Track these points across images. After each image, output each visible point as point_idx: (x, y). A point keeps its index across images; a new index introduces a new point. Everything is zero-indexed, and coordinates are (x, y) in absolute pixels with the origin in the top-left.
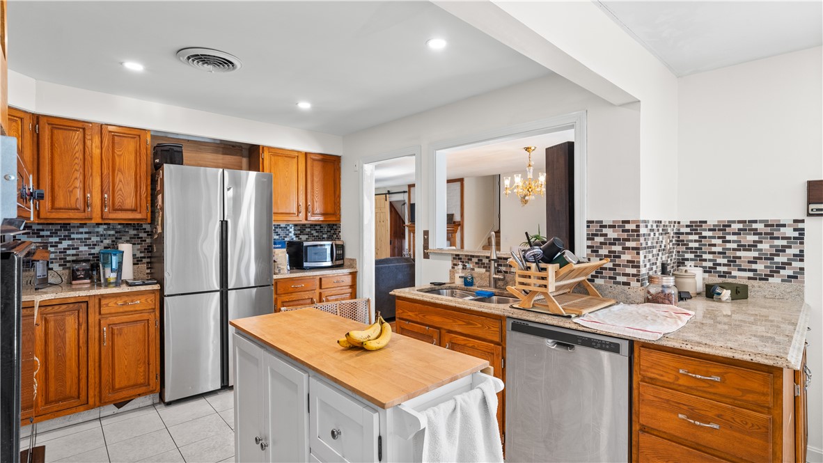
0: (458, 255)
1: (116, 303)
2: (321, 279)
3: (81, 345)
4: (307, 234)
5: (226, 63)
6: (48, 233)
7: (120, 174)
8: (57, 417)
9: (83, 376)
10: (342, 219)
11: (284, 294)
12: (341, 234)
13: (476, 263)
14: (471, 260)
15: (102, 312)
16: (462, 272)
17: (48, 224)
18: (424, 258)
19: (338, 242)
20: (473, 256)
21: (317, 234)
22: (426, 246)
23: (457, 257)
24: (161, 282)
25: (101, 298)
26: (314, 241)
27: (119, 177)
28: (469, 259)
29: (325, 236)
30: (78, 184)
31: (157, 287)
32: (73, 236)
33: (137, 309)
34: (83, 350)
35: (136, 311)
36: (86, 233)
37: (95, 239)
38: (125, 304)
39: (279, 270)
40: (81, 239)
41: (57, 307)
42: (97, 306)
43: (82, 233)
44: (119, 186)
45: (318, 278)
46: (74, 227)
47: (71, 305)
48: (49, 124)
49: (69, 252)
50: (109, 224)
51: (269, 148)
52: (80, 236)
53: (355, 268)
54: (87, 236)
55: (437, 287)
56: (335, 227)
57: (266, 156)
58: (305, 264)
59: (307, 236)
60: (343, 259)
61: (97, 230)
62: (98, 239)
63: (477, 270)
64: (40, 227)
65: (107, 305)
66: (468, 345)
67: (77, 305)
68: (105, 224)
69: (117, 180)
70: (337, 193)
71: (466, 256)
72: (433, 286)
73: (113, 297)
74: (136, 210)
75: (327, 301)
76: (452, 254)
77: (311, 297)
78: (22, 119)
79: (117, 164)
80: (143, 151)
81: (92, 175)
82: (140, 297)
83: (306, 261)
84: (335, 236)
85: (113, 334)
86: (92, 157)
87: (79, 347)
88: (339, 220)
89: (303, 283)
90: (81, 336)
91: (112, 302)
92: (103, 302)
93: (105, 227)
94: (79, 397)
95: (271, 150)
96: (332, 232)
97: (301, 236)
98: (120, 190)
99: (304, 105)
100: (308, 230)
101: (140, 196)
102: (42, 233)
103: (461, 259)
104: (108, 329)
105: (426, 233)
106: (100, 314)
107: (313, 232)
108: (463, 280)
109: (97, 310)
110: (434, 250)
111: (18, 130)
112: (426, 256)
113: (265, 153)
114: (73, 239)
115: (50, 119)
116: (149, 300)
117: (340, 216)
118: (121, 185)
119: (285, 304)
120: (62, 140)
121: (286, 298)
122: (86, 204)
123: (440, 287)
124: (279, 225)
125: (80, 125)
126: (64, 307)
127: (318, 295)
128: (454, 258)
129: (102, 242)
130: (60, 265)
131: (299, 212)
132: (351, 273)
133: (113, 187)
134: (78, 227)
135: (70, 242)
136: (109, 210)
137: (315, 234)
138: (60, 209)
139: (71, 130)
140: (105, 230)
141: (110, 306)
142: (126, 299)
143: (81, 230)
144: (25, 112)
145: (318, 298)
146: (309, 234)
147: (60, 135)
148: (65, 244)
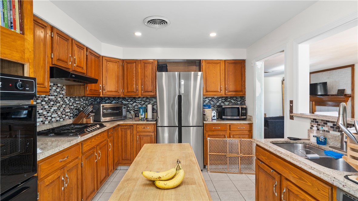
0: (316, 119)
1: (141, 127)
2: (230, 125)
3: (131, 141)
4: (228, 102)
5: (163, 22)
6: (130, 100)
7: (146, 78)
8: (125, 165)
9: (132, 153)
10: (246, 94)
11: (210, 131)
12: (246, 102)
13: (331, 127)
14: (327, 124)
15: (137, 130)
16: (317, 133)
17: (130, 97)
18: (291, 119)
19: (244, 107)
20: (329, 121)
21: (234, 102)
22: (291, 111)
23: (314, 120)
24: (156, 120)
25: (137, 124)
26: (233, 105)
27: (146, 79)
28: (324, 123)
29: (239, 103)
30: (134, 83)
31: (155, 122)
32: (137, 101)
33: (148, 130)
34: (132, 143)
35: (148, 131)
36: (140, 100)
37: (143, 102)
38: (144, 128)
39: (207, 119)
40: (139, 102)
41: (124, 127)
42: (136, 128)
43: (139, 100)
44: (146, 83)
45: (229, 125)
46: (137, 98)
47: (128, 126)
48: (126, 62)
49: (136, 107)
50: (147, 97)
51: (205, 60)
52: (138, 101)
53: (252, 121)
54: (140, 101)
55: (292, 141)
56: (243, 98)
57: (203, 64)
58: (223, 117)
59: (228, 103)
60: (246, 115)
61: (143, 99)
62: (144, 102)
63: (332, 132)
64: (128, 98)
65: (138, 127)
66: (300, 196)
67: (130, 126)
68: (146, 97)
69: (146, 81)
70: (243, 79)
71: (322, 120)
72: (289, 140)
73: (140, 125)
74: (152, 92)
75: (233, 137)
76: (310, 119)
77: (224, 134)
78: (119, 62)
79: (146, 74)
80: (154, 68)
81: (138, 79)
82: (149, 126)
83: (224, 116)
84: (243, 103)
85: (140, 139)
86: (138, 72)
87: (131, 142)
88: (245, 94)
89: (220, 127)
90: (131, 138)
91: (140, 127)
92: (138, 126)
93: (146, 98)
94: (131, 160)
95: (206, 61)
96: (242, 100)
97: (225, 103)
98: (147, 84)
99: (213, 35)
100: (229, 100)
101: (153, 86)
102: (128, 100)
103: (317, 122)
104: (139, 136)
105: (291, 102)
106: (137, 131)
107: (232, 100)
108: (316, 139)
109: (136, 130)
110: (296, 114)
111: (118, 65)
112: (292, 118)
113: (203, 63)
114: (137, 102)
115: (126, 61)
116: (152, 127)
117: (245, 92)
118: (147, 82)
119: (210, 136)
120: (129, 67)
121: (210, 133)
122: (137, 90)
123: (295, 141)
124: (214, 97)
125: (134, 61)
126: (127, 127)
127: (228, 134)
128: (312, 121)
129: (145, 104)
130: (133, 112)
131: (221, 90)
132: (249, 124)
133: (145, 83)
134: (138, 98)
135: (136, 104)
136: (143, 92)
137: (233, 102)
138: (129, 92)
139: (132, 63)
140: (146, 99)
141: (140, 128)
142: (145, 126)
143: (139, 99)
144: (120, 59)
145: (228, 135)
146: (230, 102)
147: (129, 65)
148: (135, 104)
